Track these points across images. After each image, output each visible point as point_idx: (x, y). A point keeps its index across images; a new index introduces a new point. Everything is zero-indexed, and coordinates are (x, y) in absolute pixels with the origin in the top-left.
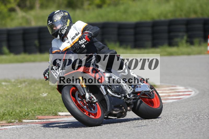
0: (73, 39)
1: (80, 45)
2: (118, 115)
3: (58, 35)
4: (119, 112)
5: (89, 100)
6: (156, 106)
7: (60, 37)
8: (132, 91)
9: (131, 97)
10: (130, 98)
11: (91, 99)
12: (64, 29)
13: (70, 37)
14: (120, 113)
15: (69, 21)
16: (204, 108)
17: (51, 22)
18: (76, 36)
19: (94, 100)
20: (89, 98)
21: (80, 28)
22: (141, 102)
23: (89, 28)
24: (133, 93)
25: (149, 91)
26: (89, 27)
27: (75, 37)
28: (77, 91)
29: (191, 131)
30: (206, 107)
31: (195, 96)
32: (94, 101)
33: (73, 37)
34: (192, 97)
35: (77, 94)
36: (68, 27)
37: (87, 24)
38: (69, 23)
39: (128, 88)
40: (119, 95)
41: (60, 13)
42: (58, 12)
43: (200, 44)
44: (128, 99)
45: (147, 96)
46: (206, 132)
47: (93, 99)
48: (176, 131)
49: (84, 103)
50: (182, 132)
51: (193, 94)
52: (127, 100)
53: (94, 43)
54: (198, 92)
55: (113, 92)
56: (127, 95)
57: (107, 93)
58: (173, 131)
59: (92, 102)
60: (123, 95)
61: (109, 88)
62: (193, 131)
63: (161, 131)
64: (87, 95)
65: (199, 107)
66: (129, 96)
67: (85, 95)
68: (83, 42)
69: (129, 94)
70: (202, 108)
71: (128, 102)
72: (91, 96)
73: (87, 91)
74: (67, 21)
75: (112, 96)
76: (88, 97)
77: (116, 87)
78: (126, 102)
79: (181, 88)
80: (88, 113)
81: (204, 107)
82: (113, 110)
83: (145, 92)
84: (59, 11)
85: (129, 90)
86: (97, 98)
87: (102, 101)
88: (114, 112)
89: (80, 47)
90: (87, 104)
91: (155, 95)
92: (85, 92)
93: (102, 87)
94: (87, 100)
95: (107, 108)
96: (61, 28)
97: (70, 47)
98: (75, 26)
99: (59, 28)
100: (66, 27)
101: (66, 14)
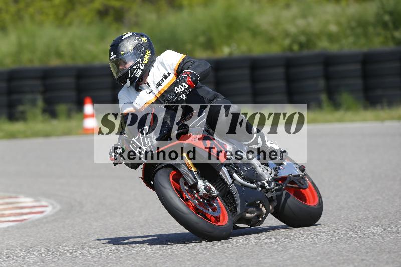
0: (159, 85)
1: (176, 94)
2: (254, 220)
3: (128, 80)
4: (255, 214)
5: (205, 192)
7: (131, 83)
8: (272, 175)
9: (272, 186)
10: (270, 189)
11: (208, 191)
12: (139, 68)
13: (154, 83)
14: (256, 218)
15: (148, 53)
16: (67, 237)
17: (115, 56)
18: (164, 79)
19: (214, 192)
20: (204, 189)
21: (173, 64)
22: (288, 196)
23: (190, 63)
24: (274, 179)
25: (299, 176)
26: (189, 61)
27: (162, 81)
28: (182, 178)
30: (70, 235)
31: (53, 216)
32: (214, 195)
33: (159, 82)
34: (45, 218)
35: (182, 182)
36: (146, 65)
37: (185, 56)
38: (148, 57)
39: (265, 171)
40: (253, 184)
41: (132, 38)
42: (129, 37)
43: (69, 116)
44: (268, 191)
45: (296, 184)
47: (210, 191)
49: (194, 196)
51: (48, 210)
52: (266, 193)
53: (199, 90)
54: (58, 207)
56: (265, 183)
57: (234, 180)
59: (209, 195)
60: (259, 183)
61: (236, 172)
64: (201, 184)
65: (57, 235)
66: (269, 185)
67: (196, 184)
68: (183, 89)
69: (268, 182)
70: (63, 238)
71: (269, 195)
72: (206, 185)
73: (198, 175)
74: (145, 54)
75: (242, 185)
76: (203, 188)
77: (246, 169)
78: (265, 196)
79: (27, 201)
81: (67, 235)
82: (246, 211)
84: (131, 34)
85: (266, 173)
86: (217, 190)
87: (226, 195)
88: (248, 215)
89: (178, 99)
90: (201, 200)
92: (196, 178)
93: (224, 170)
94: (200, 192)
95: (235, 208)
96: (134, 67)
97: (154, 100)
98: (161, 61)
99: (130, 65)
100: (142, 66)
101: (144, 39)
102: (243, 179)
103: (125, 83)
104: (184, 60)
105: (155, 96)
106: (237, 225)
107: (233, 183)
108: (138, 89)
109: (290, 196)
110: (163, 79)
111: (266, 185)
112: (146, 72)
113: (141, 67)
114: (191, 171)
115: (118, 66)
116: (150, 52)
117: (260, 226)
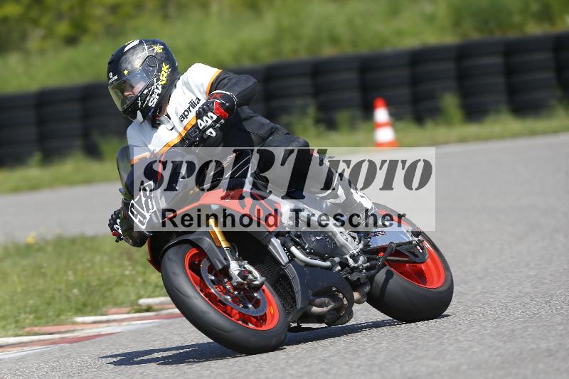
0: (184, 117)
1: (200, 130)
2: (329, 317)
3: (138, 112)
4: (329, 307)
5: (240, 280)
6: (435, 284)
7: (144, 117)
8: (361, 246)
9: (360, 263)
10: (357, 268)
11: (244, 278)
12: (153, 92)
14: (335, 313)
15: (165, 68)
17: (116, 77)
18: (191, 108)
19: (256, 278)
20: (238, 275)
21: (202, 85)
22: (389, 275)
23: (226, 81)
24: (363, 252)
25: (410, 243)
26: (225, 78)
28: (205, 260)
29: (347, 364)
32: (256, 283)
33: (184, 113)
35: (204, 266)
36: (163, 87)
37: (221, 71)
38: (165, 75)
39: (350, 238)
40: (325, 261)
41: (139, 48)
42: (134, 47)
43: (353, 127)
44: (353, 270)
45: (406, 256)
46: (387, 364)
47: (250, 277)
48: (306, 366)
49: (225, 288)
50: (322, 370)
52: (350, 273)
53: (244, 123)
55: (308, 253)
56: (349, 258)
57: (292, 257)
58: (296, 367)
59: (248, 284)
60: (337, 259)
61: (296, 244)
62: (350, 362)
63: (265, 369)
64: (234, 268)
66: (356, 261)
67: (227, 268)
68: (210, 122)
69: (353, 256)
71: (354, 277)
72: (244, 268)
73: (233, 255)
74: (160, 71)
75: (307, 265)
76: (236, 273)
77: (313, 239)
78: (347, 278)
80: (237, 315)
82: (312, 304)
83: (399, 245)
85: (351, 243)
86: (262, 274)
87: (279, 280)
88: (315, 309)
89: (203, 137)
90: (236, 293)
91: (429, 252)
92: (226, 259)
93: (276, 242)
94: (233, 281)
95: (294, 299)
96: (145, 92)
97: (177, 141)
98: (185, 80)
99: (139, 90)
100: (157, 88)
101: (158, 49)
102: (308, 254)
103: (135, 116)
104: (218, 77)
105: (177, 134)
106: (304, 325)
107: (290, 261)
108: (155, 124)
109: (393, 275)
110: (189, 108)
111: (351, 261)
112: (164, 99)
113: (156, 90)
114: (220, 247)
115: (123, 92)
116: (168, 66)
117: (347, 324)
